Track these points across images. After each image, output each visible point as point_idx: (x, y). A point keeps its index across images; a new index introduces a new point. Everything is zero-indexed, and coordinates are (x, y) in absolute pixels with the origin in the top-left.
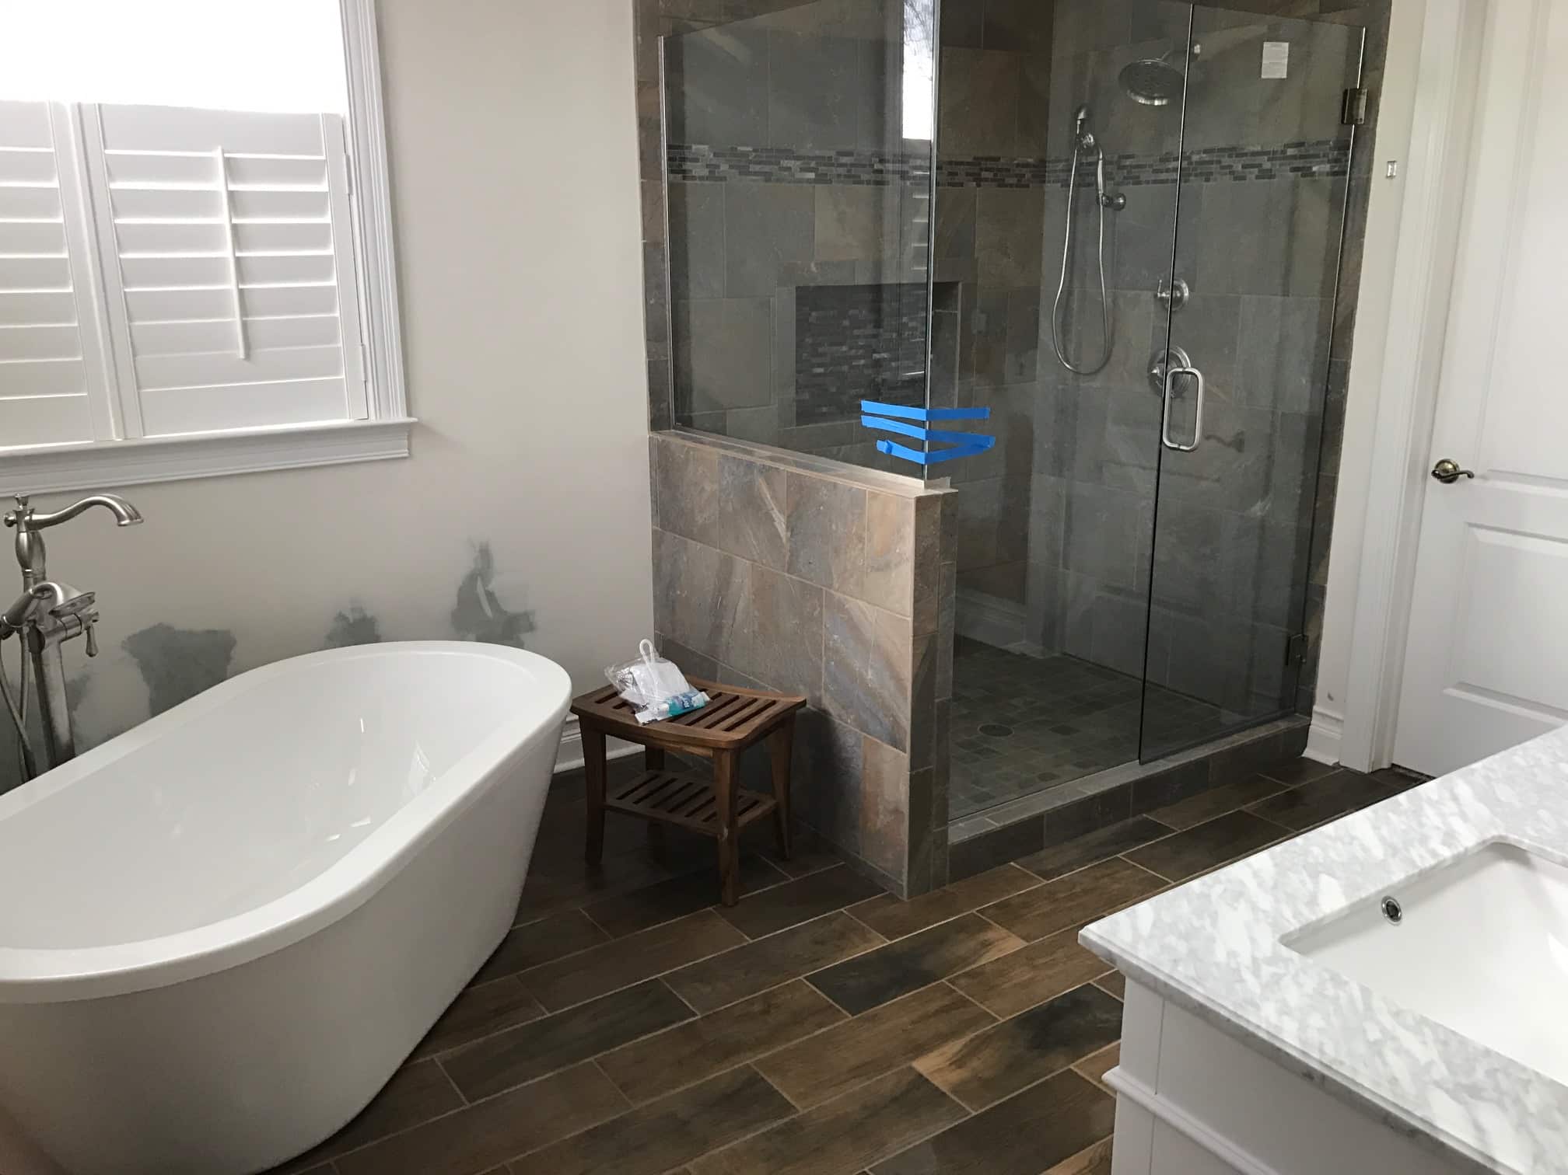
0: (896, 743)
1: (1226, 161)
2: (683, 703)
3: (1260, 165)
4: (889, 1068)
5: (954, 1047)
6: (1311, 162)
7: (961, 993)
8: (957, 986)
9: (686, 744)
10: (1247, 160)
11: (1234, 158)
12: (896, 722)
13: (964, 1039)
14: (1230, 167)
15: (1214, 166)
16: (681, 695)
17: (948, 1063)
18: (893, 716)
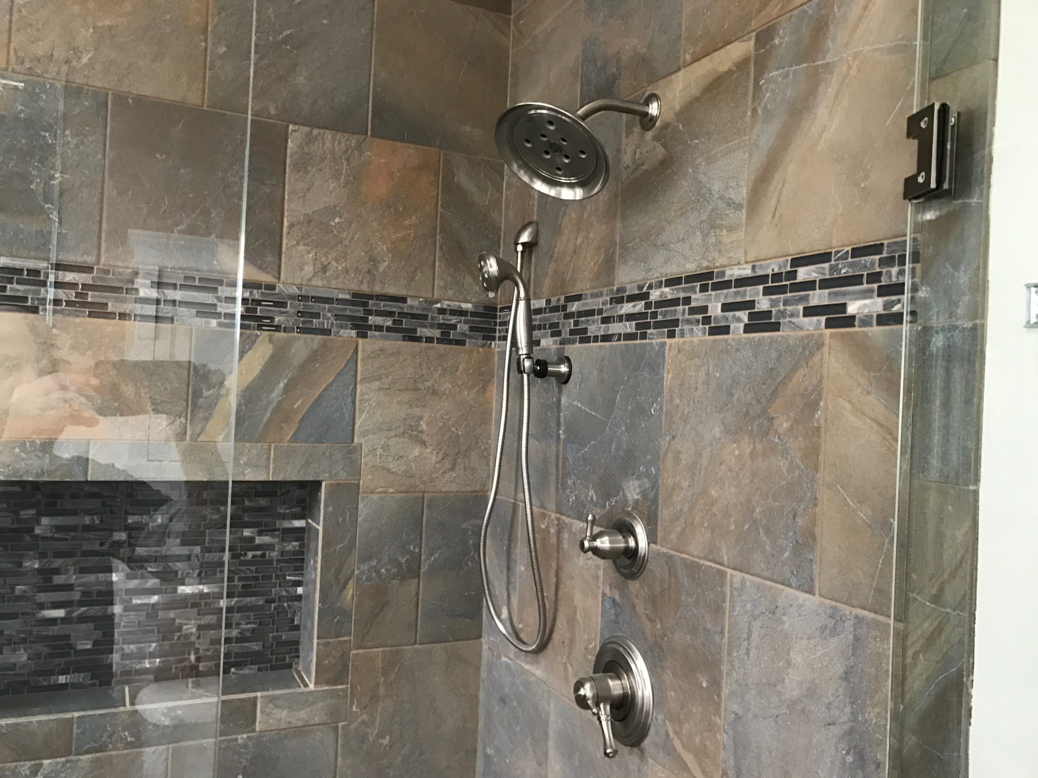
1: (698, 299)
3: (750, 304)
6: (844, 294)
10: (730, 295)
11: (710, 292)
14: (704, 309)
15: (681, 308)
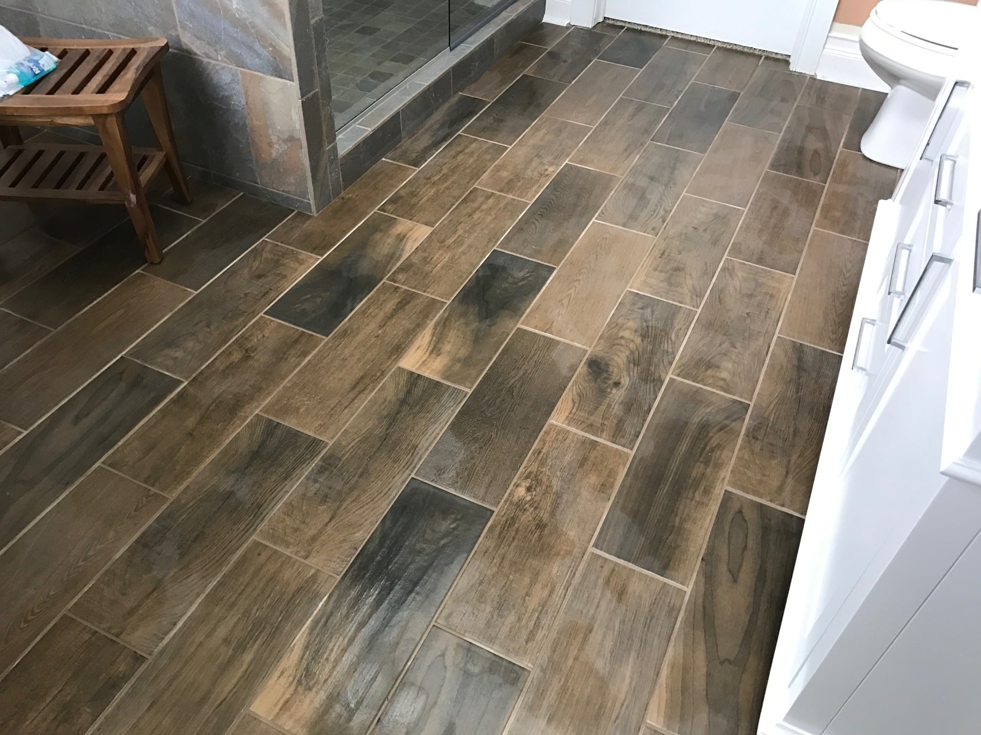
0: (280, 72)
2: (32, 69)
4: (383, 374)
5: (425, 338)
7: (406, 287)
8: (398, 283)
9: (57, 115)
12: (276, 53)
13: (427, 329)
16: (24, 60)
17: (428, 353)
18: (271, 45)
